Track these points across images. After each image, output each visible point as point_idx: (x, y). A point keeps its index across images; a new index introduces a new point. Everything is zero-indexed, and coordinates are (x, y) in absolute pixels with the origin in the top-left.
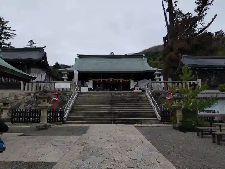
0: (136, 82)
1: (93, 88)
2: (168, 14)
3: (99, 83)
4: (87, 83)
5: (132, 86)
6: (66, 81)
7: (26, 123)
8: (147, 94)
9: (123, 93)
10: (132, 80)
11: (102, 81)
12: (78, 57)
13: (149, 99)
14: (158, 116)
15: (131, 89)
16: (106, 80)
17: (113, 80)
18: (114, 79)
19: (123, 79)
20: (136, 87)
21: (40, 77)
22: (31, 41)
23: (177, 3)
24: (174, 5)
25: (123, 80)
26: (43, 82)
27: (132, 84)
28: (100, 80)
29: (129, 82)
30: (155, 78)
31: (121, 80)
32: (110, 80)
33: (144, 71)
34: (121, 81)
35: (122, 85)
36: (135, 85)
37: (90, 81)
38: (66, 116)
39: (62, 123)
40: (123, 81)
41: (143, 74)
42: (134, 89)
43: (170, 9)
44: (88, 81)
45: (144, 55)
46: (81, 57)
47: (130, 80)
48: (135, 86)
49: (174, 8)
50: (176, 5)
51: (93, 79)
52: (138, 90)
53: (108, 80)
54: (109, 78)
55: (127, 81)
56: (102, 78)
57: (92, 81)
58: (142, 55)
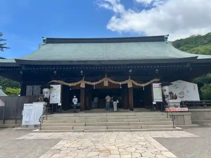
0: (166, 88)
1: (60, 104)
3: (77, 92)
4: (45, 90)
5: (157, 97)
10: (156, 82)
11: (83, 86)
12: (44, 41)
15: (154, 103)
16: (94, 84)
17: (109, 82)
18: (113, 82)
19: (134, 80)
25: (135, 83)
28: (78, 83)
29: (149, 89)
31: (130, 83)
32: (103, 83)
34: (130, 86)
37: (54, 86)
40: (133, 84)
44: (50, 88)
45: (166, 36)
47: (152, 81)
52: (179, 109)
53: (97, 83)
54: (102, 79)
55: (143, 85)
56: (83, 79)
57: (60, 86)
58: (163, 37)
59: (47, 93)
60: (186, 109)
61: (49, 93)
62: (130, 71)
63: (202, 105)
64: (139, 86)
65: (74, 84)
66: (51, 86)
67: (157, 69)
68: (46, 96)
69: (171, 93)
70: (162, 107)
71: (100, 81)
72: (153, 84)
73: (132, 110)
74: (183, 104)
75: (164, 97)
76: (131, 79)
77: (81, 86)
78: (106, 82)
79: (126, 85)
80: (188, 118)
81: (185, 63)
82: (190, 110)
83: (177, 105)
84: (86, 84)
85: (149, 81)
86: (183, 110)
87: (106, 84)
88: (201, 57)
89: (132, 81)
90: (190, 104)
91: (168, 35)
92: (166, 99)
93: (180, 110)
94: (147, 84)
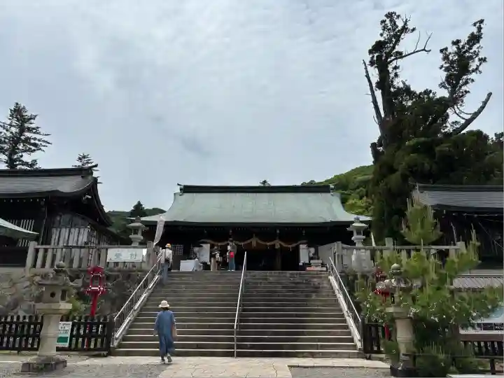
0: (312, 250)
2: (378, 93)
4: (196, 249)
5: (303, 259)
6: (137, 245)
7: (16, 352)
8: (332, 278)
9: (272, 276)
10: (303, 244)
12: (181, 190)
13: (337, 292)
14: (357, 336)
15: (301, 264)
16: (243, 244)
17: (257, 243)
18: (261, 242)
19: (283, 241)
20: (312, 261)
21: (76, 234)
22: (84, 157)
23: (398, 71)
24: (392, 75)
25: (282, 244)
26: (81, 247)
27: (304, 254)
29: (297, 250)
30: (353, 238)
31: (278, 244)
32: (251, 243)
33: (332, 222)
34: (277, 247)
35: (279, 255)
36: (311, 255)
37: (204, 245)
38: (118, 334)
39: (105, 353)
40: (280, 245)
41: (328, 229)
42: (309, 265)
43: (384, 83)
45: (332, 186)
46: (187, 189)
47: (299, 242)
48: (311, 259)
49: (392, 82)
50: (396, 75)
51: (211, 241)
52: (318, 269)
53: (246, 243)
54: (249, 239)
55: (290, 246)
57: (209, 245)
59: (198, 251)
60: (325, 269)
62: (278, 232)
64: (287, 247)
66: (201, 245)
67: (304, 230)
71: (249, 241)
72: (301, 246)
76: (279, 240)
78: (254, 242)
79: (274, 245)
85: (297, 242)
86: (322, 270)
87: (254, 244)
89: (280, 242)
93: (320, 270)
94: (294, 245)
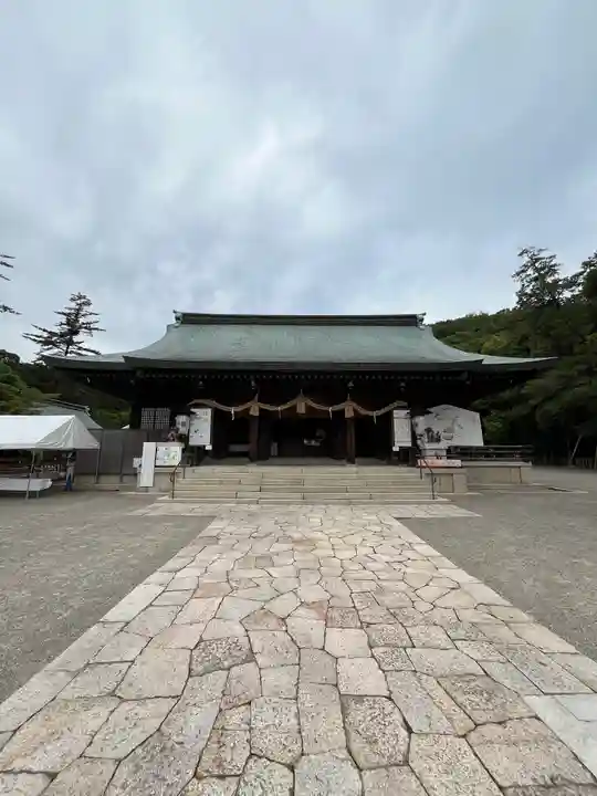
0: (420, 419)
1: (209, 448)
4: (181, 419)
5: (401, 438)
10: (395, 409)
11: (255, 412)
12: (177, 319)
15: (396, 449)
16: (278, 408)
17: (309, 408)
18: (314, 405)
19: (359, 404)
25: (359, 408)
27: (403, 428)
28: (246, 406)
29: (387, 420)
31: (349, 409)
32: (294, 407)
34: (349, 414)
35: (353, 430)
37: (197, 411)
40: (355, 411)
44: (190, 414)
46: (187, 319)
47: (392, 406)
51: (214, 404)
52: (444, 462)
53: (285, 407)
54: (293, 399)
55: (375, 414)
56: (256, 397)
57: (209, 411)
58: (414, 317)
59: (184, 424)
60: (458, 463)
61: (188, 425)
62: (351, 384)
63: (488, 455)
64: (367, 416)
65: (240, 409)
66: (193, 410)
67: (403, 380)
68: (183, 430)
69: (429, 430)
70: (410, 456)
71: (290, 404)
72: (395, 412)
73: (352, 461)
74: (452, 452)
75: (414, 437)
76: (353, 400)
77: (251, 413)
78: (301, 406)
79: (343, 412)
80: (460, 479)
81: (459, 373)
82: (465, 464)
83: (439, 453)
84: (261, 410)
85: (387, 405)
86: (451, 465)
87: (301, 409)
88: (488, 360)
89: (355, 405)
90: (464, 453)
91: (425, 314)
92: (419, 442)
93: (446, 465)
94: (383, 411)
